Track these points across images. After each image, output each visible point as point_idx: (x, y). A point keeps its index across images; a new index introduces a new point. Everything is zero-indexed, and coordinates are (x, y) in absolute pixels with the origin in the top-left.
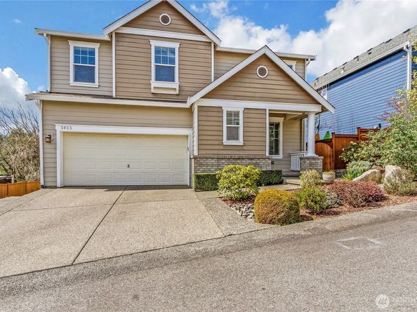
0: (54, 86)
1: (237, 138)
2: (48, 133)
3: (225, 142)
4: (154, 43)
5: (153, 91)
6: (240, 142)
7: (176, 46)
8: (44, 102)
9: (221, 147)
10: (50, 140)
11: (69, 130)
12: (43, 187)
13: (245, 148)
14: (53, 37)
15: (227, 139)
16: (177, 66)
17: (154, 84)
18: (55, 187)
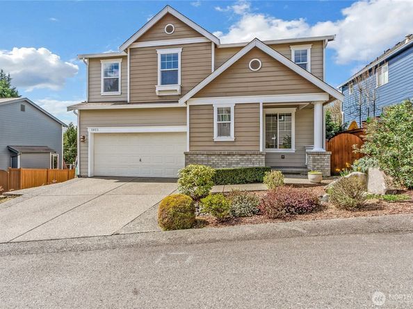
0: (91, 97)
1: (228, 135)
2: (83, 134)
3: (216, 138)
4: (160, 52)
5: (157, 94)
6: (232, 138)
7: (178, 51)
8: (80, 111)
9: (212, 144)
10: (84, 139)
11: (97, 132)
12: (79, 176)
13: (237, 144)
14: (90, 59)
15: (218, 135)
16: (179, 69)
17: (159, 87)
18: (87, 177)
